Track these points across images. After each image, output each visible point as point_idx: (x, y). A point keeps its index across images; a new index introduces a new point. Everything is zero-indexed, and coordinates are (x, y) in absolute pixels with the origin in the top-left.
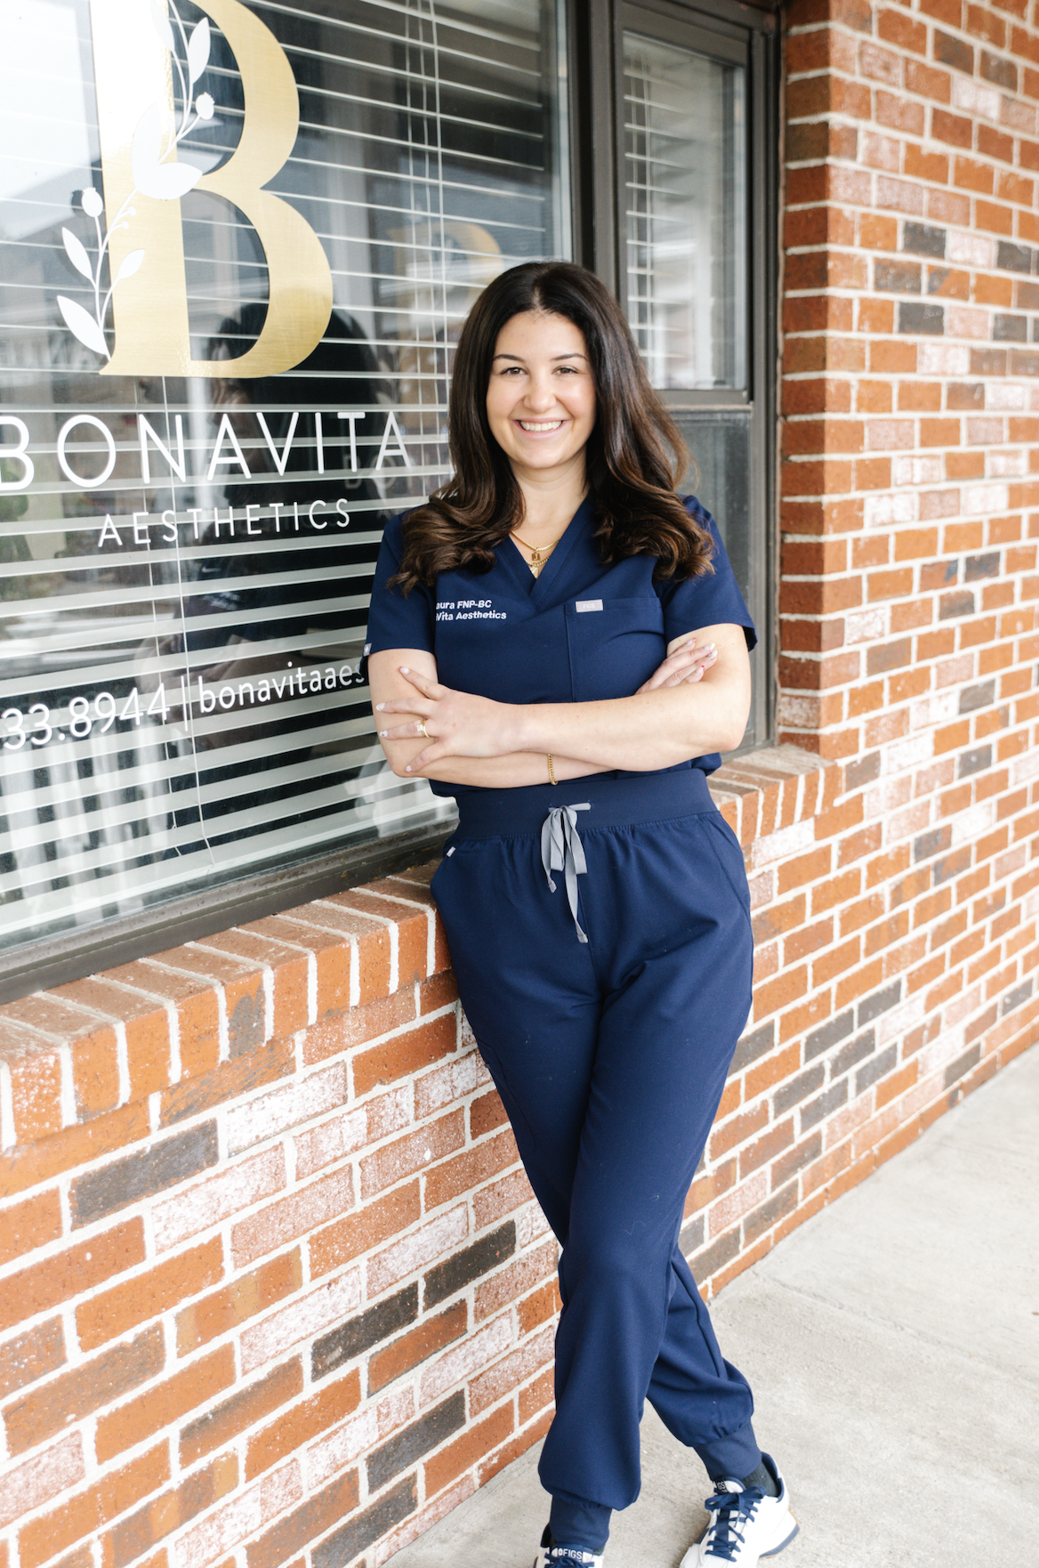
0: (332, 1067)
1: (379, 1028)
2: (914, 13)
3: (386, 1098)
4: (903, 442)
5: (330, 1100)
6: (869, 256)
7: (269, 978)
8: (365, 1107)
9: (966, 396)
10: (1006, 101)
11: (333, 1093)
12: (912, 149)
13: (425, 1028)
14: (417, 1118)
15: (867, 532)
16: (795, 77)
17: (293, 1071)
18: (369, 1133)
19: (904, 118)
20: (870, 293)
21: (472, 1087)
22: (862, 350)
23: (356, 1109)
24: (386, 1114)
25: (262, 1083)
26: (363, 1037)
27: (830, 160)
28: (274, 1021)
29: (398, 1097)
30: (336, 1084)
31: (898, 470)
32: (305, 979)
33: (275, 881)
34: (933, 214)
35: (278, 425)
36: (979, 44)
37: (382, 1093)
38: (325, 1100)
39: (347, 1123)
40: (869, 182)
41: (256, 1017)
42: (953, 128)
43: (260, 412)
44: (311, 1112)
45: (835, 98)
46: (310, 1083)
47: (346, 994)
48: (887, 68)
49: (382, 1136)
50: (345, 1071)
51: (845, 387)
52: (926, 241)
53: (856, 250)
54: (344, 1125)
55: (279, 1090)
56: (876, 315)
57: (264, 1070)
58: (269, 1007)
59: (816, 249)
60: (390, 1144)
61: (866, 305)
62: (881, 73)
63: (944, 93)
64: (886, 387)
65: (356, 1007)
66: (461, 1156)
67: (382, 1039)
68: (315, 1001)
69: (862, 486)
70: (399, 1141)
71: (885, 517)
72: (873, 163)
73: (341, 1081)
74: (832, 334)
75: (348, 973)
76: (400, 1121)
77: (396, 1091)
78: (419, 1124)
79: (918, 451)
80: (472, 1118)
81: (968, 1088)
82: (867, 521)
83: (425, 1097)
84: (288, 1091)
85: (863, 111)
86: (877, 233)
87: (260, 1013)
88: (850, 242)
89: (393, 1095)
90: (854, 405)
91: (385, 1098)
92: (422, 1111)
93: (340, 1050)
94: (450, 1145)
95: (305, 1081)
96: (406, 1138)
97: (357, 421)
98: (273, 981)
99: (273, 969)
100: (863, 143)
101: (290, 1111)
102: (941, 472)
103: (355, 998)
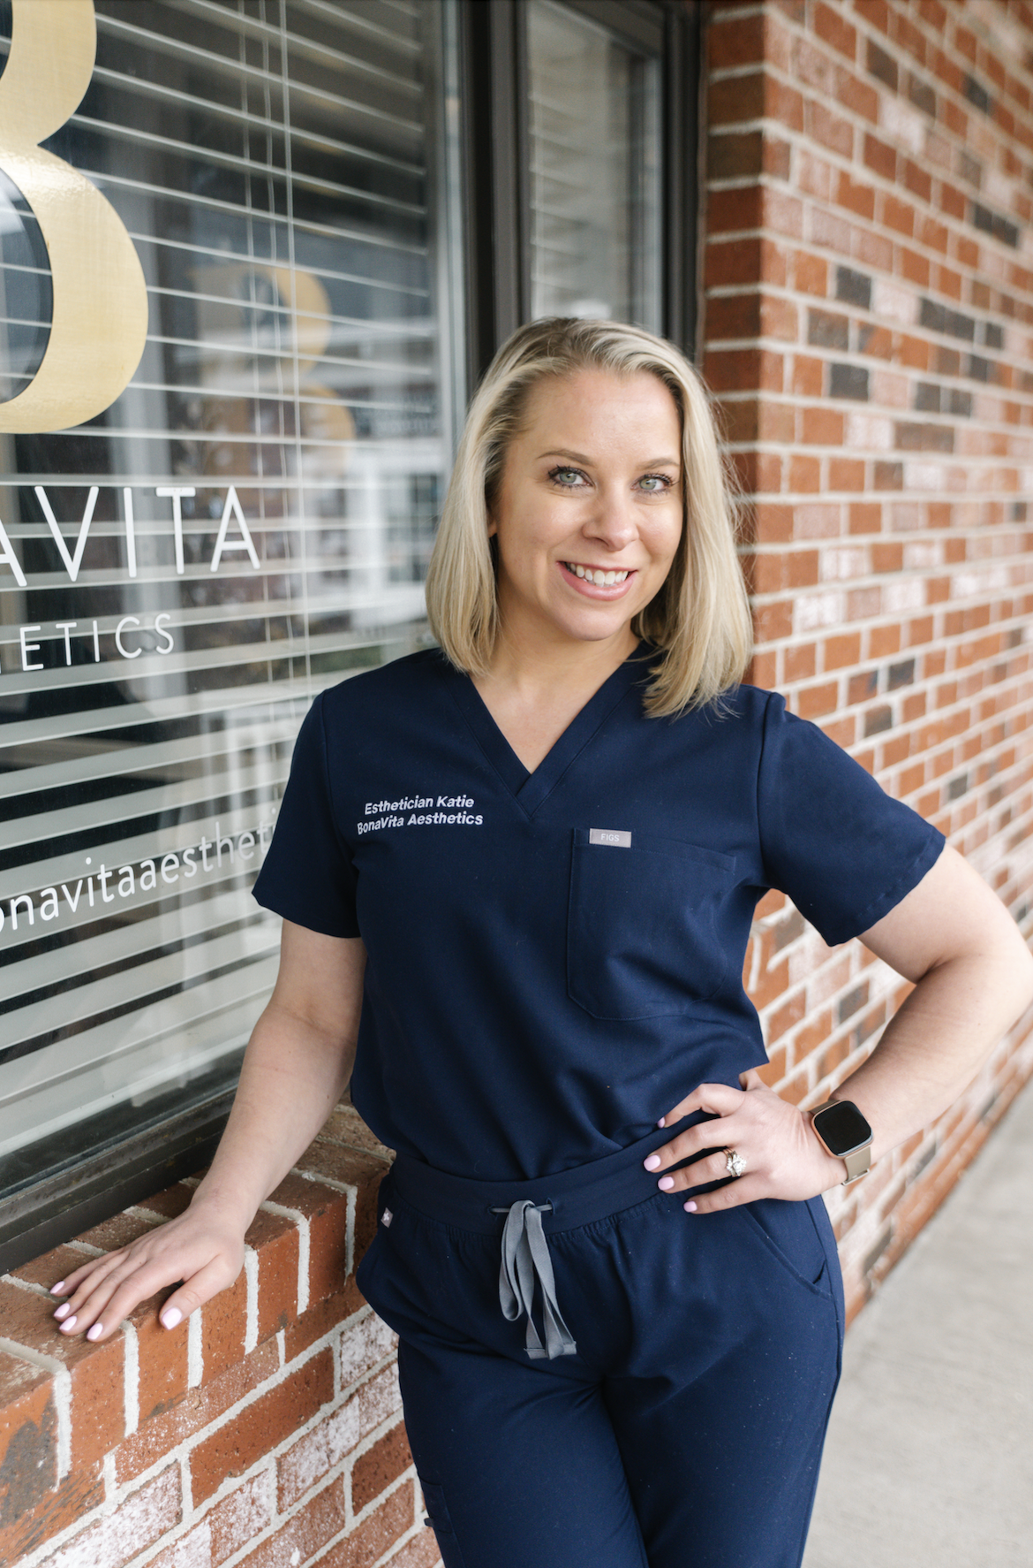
0: (159, 1477)
1: (228, 1397)
2: (846, 12)
3: (238, 1496)
4: (830, 532)
5: (156, 1526)
6: (802, 302)
7: (62, 1386)
8: (209, 1518)
9: (889, 476)
10: (929, 134)
11: (162, 1513)
12: (845, 177)
13: (293, 1378)
14: (280, 1511)
15: (797, 640)
16: (720, 74)
17: (101, 1499)
18: (214, 1554)
19: (835, 138)
20: (801, 348)
21: (353, 1443)
22: (791, 418)
23: (195, 1526)
24: (239, 1518)
25: (51, 1534)
26: (205, 1419)
27: (765, 180)
28: (72, 1448)
29: (255, 1490)
30: (166, 1499)
31: (827, 565)
32: (121, 1370)
33: (68, 1185)
34: (862, 257)
35: (69, 504)
36: (905, 61)
37: (231, 1491)
38: (149, 1528)
39: (183, 1551)
40: (800, 210)
41: (42, 1451)
42: (881, 156)
43: (40, 486)
44: (128, 1552)
45: (771, 102)
46: (127, 1510)
47: (182, 1376)
48: (821, 72)
49: (232, 1552)
50: (179, 1476)
51: (776, 462)
52: (855, 289)
53: (788, 294)
54: (177, 1556)
55: (79, 1534)
56: (808, 375)
57: (55, 1513)
58: (64, 1429)
59: (746, 290)
60: (244, 1560)
61: (800, 361)
62: (814, 78)
63: (873, 113)
64: (814, 463)
65: (197, 1388)
66: (340, 1544)
67: (232, 1413)
68: (135, 1398)
69: (794, 583)
70: (255, 1552)
71: (812, 621)
72: (807, 189)
73: (173, 1492)
74: (766, 396)
75: (185, 1343)
76: (258, 1523)
77: (251, 1481)
78: (285, 1517)
79: (846, 540)
80: (354, 1486)
81: (883, 1276)
82: (797, 626)
83: (292, 1478)
84: (94, 1531)
85: (797, 124)
86: (810, 276)
87: (49, 1442)
88: (782, 283)
89: (247, 1489)
90: (785, 485)
91: (235, 1497)
92: (287, 1499)
93: (171, 1446)
94: (325, 1533)
95: (119, 1508)
96: (266, 1544)
97: (183, 499)
98: (69, 1388)
99: (69, 1369)
100: (797, 163)
101: (97, 1562)
102: (866, 566)
103: (195, 1375)
